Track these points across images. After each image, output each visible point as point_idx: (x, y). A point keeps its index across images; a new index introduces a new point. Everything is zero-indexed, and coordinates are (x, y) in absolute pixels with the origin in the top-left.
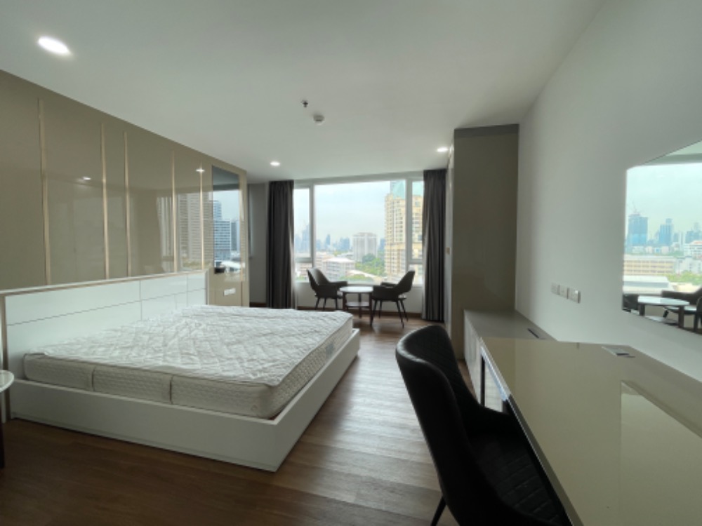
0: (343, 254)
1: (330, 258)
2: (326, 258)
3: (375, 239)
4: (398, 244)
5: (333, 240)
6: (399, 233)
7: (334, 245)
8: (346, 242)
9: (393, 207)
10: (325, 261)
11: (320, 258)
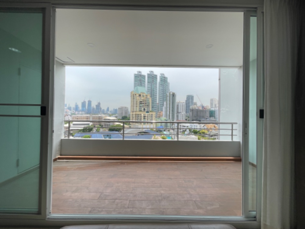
0: (114, 116)
1: (106, 117)
2: (104, 117)
3: (128, 110)
4: (135, 112)
5: (110, 110)
6: (136, 108)
7: (110, 112)
8: (116, 110)
9: (134, 97)
10: (104, 118)
11: (102, 117)
